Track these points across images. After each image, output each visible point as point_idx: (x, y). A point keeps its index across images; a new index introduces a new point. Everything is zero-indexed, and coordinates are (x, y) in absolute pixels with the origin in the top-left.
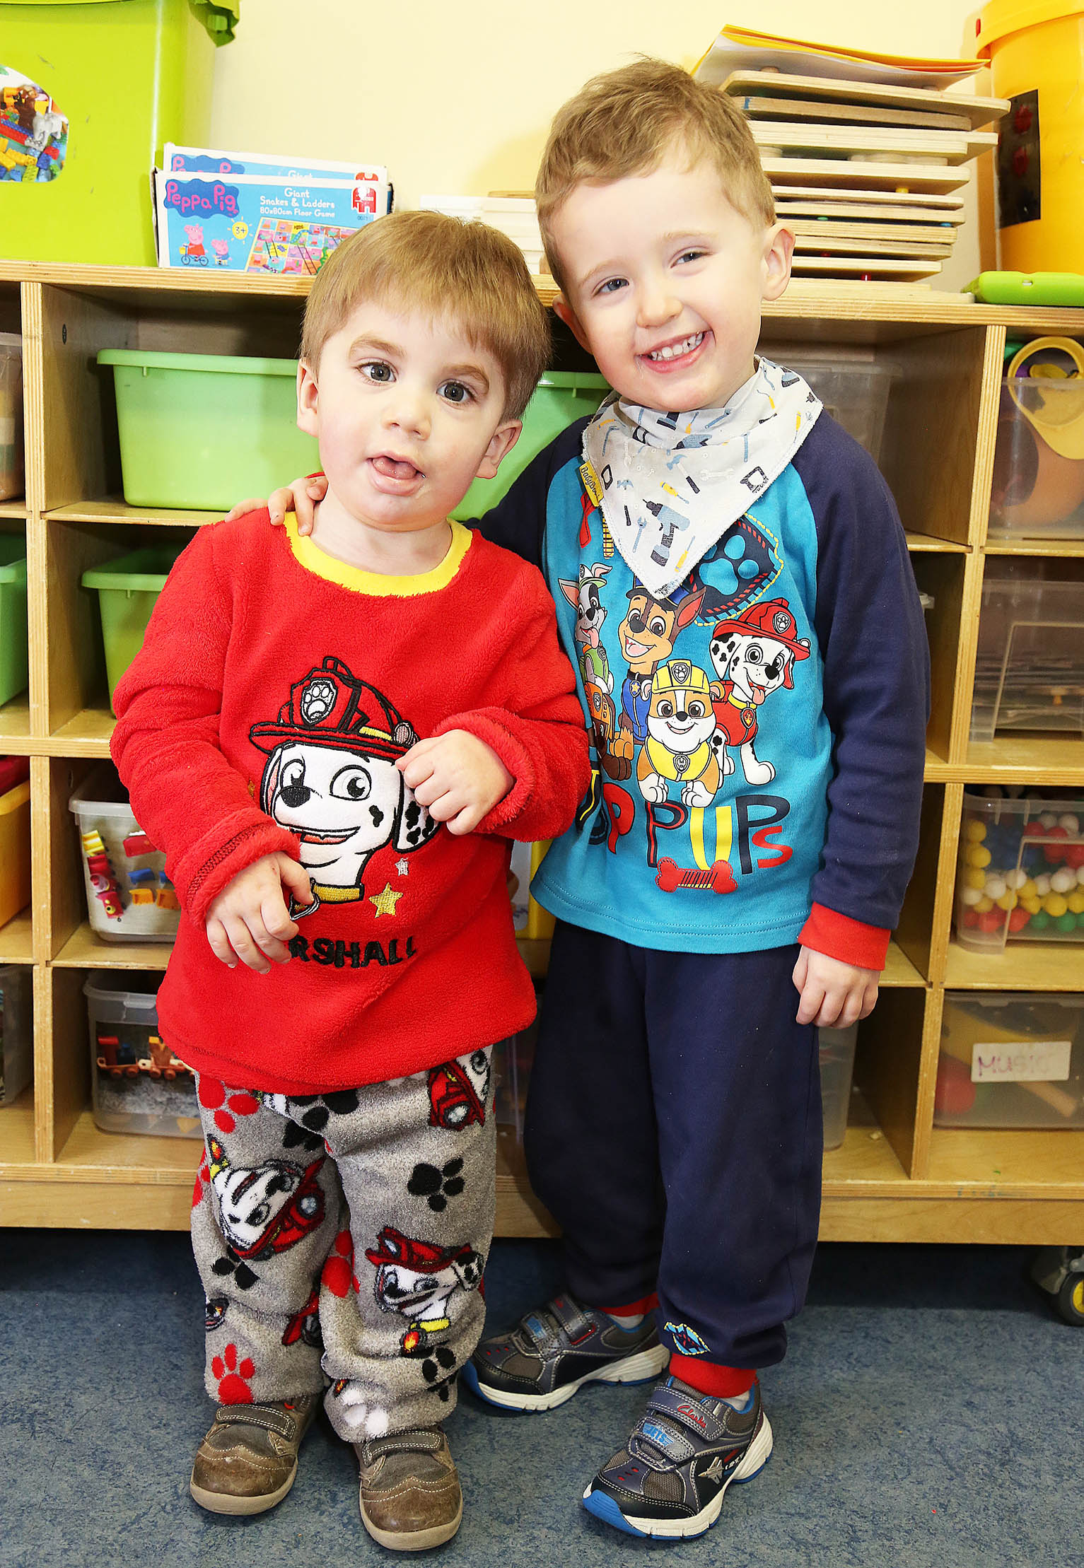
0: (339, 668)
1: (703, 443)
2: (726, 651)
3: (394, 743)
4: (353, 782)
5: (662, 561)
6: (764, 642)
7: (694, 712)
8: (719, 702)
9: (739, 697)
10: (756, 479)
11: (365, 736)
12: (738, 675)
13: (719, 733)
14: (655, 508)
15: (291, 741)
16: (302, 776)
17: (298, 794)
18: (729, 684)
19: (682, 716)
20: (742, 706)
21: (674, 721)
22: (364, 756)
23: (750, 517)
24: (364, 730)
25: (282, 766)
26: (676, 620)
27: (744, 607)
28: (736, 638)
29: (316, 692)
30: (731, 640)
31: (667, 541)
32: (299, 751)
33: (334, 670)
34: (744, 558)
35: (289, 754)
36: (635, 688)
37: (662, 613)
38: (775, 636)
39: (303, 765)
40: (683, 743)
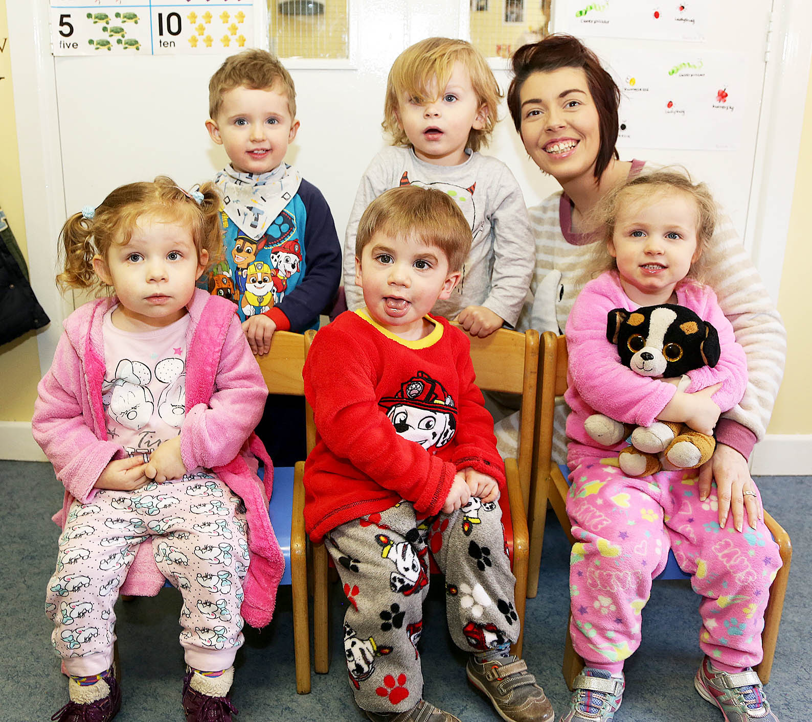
0: (424, 375)
1: (264, 184)
2: (277, 258)
3: (445, 405)
4: (429, 422)
5: (255, 227)
6: (291, 255)
7: (265, 281)
8: (274, 277)
9: (281, 275)
10: (287, 196)
11: (436, 404)
12: (281, 267)
13: (274, 288)
14: (250, 209)
15: (401, 404)
16: (405, 420)
17: (403, 426)
18: (277, 270)
19: (260, 282)
20: (282, 278)
21: (257, 284)
22: (435, 412)
23: (285, 210)
24: (436, 401)
25: (395, 414)
26: (257, 248)
27: (283, 242)
28: (280, 253)
29: (414, 386)
30: (278, 254)
31: (257, 219)
32: (403, 408)
33: (422, 377)
34: (283, 223)
35: (399, 409)
36: (240, 273)
37: (250, 245)
38: (294, 253)
39: (407, 415)
40: (261, 292)
